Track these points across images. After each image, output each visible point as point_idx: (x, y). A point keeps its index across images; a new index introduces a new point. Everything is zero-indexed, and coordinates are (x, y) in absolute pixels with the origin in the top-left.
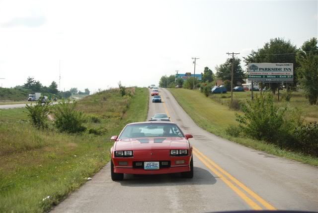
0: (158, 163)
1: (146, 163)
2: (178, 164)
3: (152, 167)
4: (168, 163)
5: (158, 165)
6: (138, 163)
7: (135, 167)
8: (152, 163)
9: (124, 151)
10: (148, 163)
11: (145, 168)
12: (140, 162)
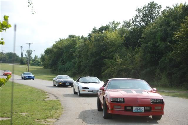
0: (143, 108)
1: (135, 107)
2: (157, 110)
3: (138, 110)
4: (150, 109)
5: (143, 110)
6: (128, 107)
7: (126, 110)
8: (138, 108)
9: (117, 98)
10: (136, 107)
11: (134, 111)
12: (130, 106)
